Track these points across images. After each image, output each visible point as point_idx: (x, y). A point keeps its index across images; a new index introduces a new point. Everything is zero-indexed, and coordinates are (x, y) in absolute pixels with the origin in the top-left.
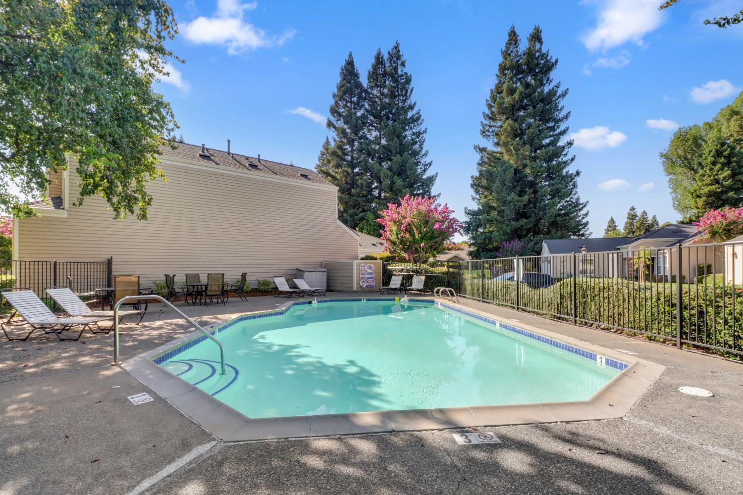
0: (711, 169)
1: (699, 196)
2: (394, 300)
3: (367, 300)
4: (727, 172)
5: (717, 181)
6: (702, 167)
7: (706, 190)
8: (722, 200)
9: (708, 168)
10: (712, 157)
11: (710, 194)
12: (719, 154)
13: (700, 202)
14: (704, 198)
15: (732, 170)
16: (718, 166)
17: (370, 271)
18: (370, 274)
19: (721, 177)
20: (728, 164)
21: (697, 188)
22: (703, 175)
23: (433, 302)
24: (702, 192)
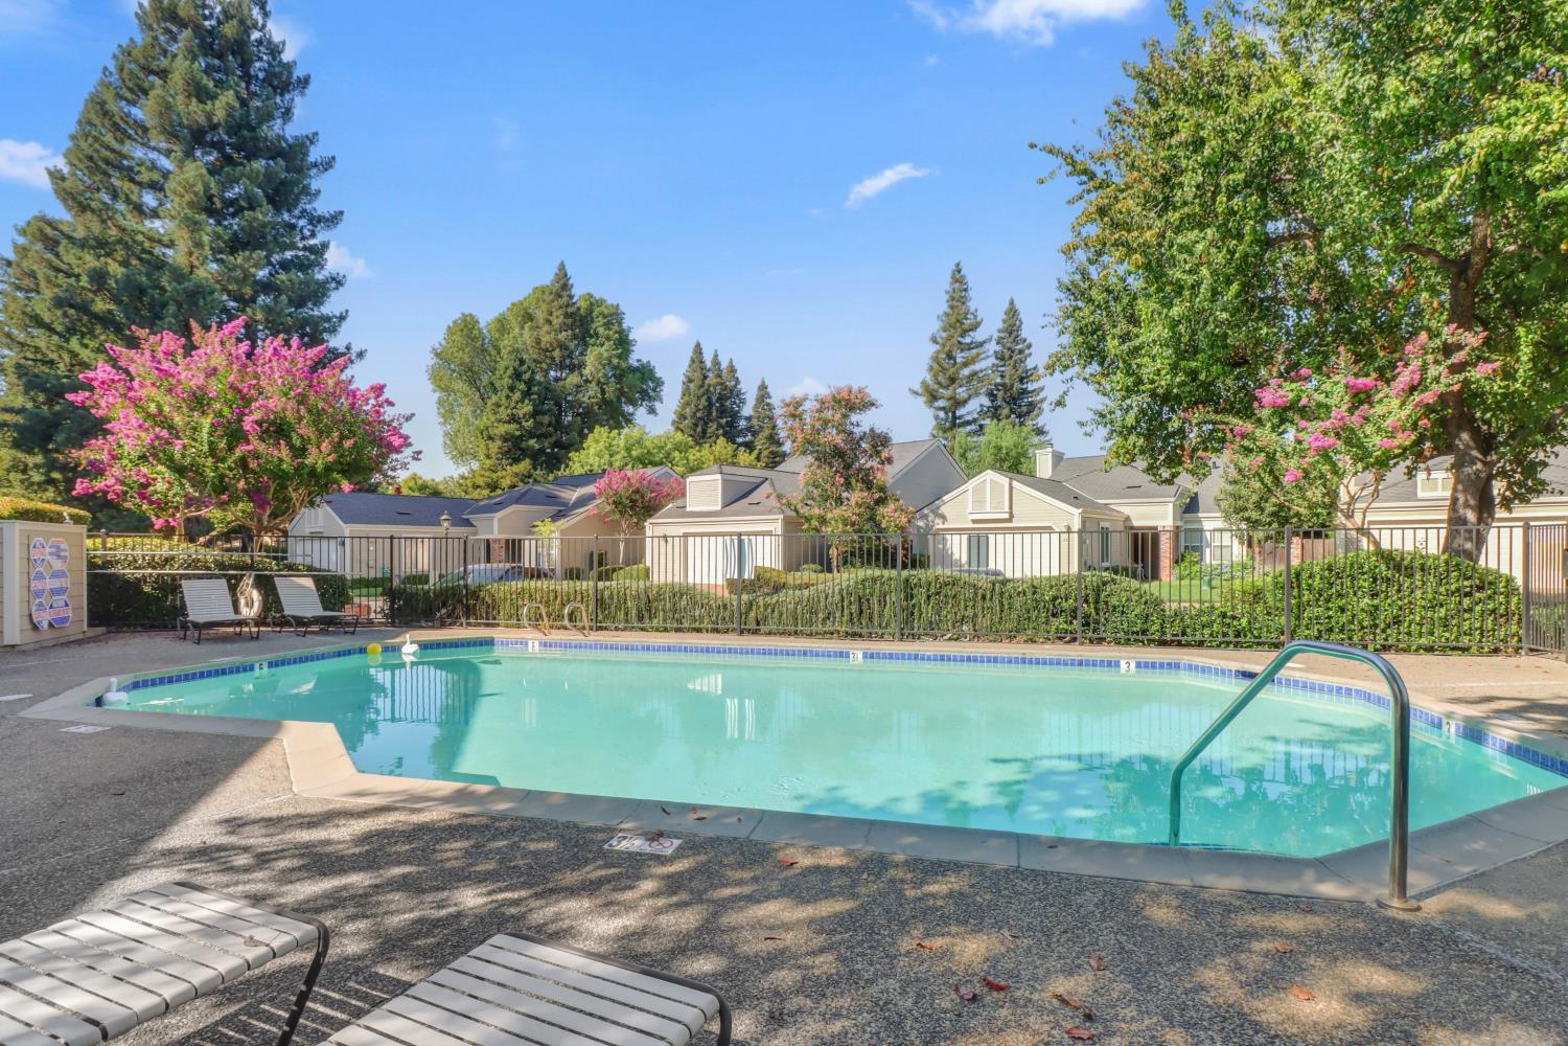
0: (508, 397)
1: (490, 438)
2: (363, 651)
3: (270, 665)
4: (528, 408)
5: (513, 419)
6: (495, 391)
7: (502, 429)
8: (520, 449)
9: (504, 394)
10: (510, 377)
11: (506, 438)
12: (517, 375)
13: (495, 446)
14: (499, 443)
15: (534, 405)
16: (517, 395)
17: (57, 565)
18: (57, 575)
19: (521, 413)
20: (526, 394)
21: (489, 423)
22: (498, 405)
23: (489, 643)
24: (496, 431)
